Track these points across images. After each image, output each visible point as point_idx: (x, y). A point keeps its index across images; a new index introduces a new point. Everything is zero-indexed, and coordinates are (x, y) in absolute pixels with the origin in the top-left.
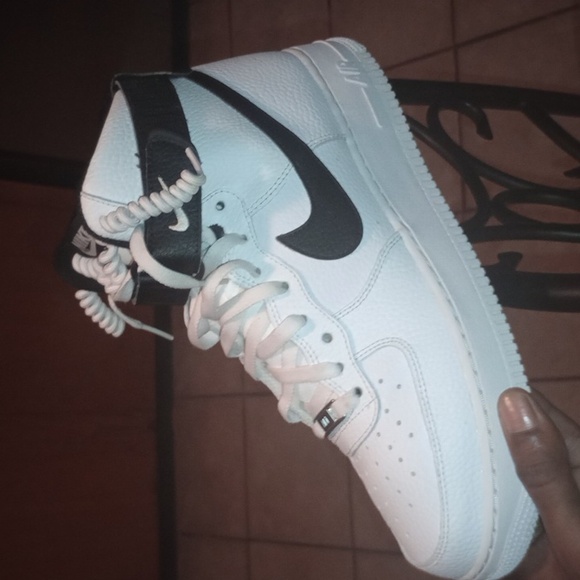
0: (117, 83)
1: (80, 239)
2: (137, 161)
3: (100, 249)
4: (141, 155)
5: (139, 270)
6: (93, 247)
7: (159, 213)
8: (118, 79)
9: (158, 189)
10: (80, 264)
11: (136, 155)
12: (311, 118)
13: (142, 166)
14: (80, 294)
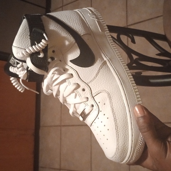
0: (24, 16)
1: (12, 61)
2: (29, 37)
3: (18, 63)
4: (30, 35)
5: (29, 69)
6: (16, 63)
7: (35, 52)
8: (25, 15)
9: (35, 45)
10: (12, 69)
11: (29, 35)
12: (81, 28)
13: (31, 39)
14: (12, 79)
